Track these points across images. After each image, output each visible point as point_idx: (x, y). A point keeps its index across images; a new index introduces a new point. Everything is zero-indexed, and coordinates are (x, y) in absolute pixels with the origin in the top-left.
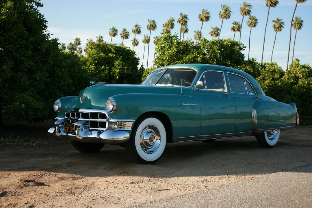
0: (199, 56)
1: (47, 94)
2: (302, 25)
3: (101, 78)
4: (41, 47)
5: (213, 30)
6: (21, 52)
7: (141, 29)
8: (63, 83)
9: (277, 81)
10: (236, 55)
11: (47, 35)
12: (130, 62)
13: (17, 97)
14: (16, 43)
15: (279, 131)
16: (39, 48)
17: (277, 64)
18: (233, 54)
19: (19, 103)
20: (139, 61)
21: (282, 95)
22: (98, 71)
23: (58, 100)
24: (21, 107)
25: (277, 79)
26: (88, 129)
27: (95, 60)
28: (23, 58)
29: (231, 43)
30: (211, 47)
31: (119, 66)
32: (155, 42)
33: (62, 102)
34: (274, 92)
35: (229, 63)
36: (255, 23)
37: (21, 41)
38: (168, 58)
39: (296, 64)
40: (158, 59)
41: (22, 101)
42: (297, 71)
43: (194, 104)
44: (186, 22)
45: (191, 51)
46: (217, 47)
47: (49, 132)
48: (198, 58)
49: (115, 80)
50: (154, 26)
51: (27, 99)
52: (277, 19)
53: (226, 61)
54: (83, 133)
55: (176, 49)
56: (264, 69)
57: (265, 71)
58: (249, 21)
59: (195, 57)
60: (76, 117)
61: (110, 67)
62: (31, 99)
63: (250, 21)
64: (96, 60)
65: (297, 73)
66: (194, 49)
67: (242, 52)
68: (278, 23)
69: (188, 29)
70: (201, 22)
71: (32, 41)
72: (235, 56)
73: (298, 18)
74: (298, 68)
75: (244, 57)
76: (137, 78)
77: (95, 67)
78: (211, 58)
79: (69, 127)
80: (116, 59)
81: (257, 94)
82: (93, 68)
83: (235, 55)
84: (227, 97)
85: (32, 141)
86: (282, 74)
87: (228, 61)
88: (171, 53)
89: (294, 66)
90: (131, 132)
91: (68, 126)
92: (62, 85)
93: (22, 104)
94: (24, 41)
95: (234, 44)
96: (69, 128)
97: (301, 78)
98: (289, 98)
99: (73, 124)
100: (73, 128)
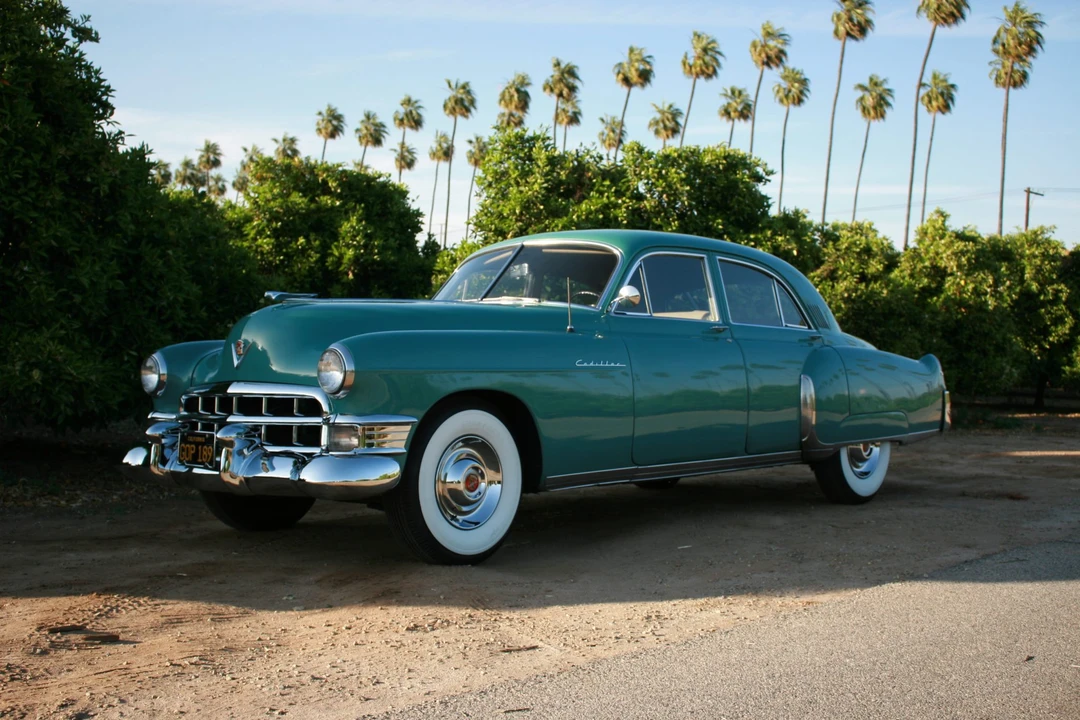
0: (620, 201)
1: (114, 334)
2: (952, 99)
3: (295, 280)
4: (94, 175)
5: (658, 116)
6: (26, 194)
7: (421, 111)
8: (168, 298)
9: (876, 282)
10: (744, 197)
11: (113, 135)
12: (391, 225)
13: (16, 346)
14: (10, 166)
15: (888, 447)
16: (89, 180)
17: (873, 227)
18: (732, 196)
19: (23, 366)
20: (420, 219)
21: (891, 329)
22: (285, 255)
23: (156, 356)
24: (30, 377)
25: (875, 278)
26: (259, 451)
27: (275, 217)
28: (34, 214)
29: (725, 158)
30: (660, 173)
31: (355, 236)
32: (471, 155)
33: (169, 361)
34: (868, 321)
35: (718, 224)
36: (801, 92)
37: (25, 156)
38: (517, 211)
39: (937, 226)
40: (486, 215)
41: (33, 360)
42: (940, 251)
43: (612, 365)
44: (572, 89)
45: (594, 185)
46: (679, 174)
47: (127, 464)
48: (618, 211)
49: (343, 284)
50: (467, 104)
51: (50, 352)
52: (871, 79)
53: (708, 220)
54: (243, 464)
55: (547, 181)
56: (834, 245)
57: (838, 250)
58: (779, 86)
59: (606, 207)
60: (220, 410)
61: (325, 241)
62: (61, 353)
63: (785, 85)
64: (277, 221)
65: (941, 258)
66: (604, 179)
67: (763, 189)
68: (874, 94)
69: (580, 113)
70: (625, 89)
71: (64, 157)
72: (739, 203)
73: (941, 77)
74: (943, 241)
75: (769, 206)
76: (416, 277)
77: (273, 241)
78: (660, 209)
79: (197, 444)
80: (345, 213)
81: (816, 328)
82: (266, 243)
83: (741, 199)
84: (717, 339)
85: (66, 492)
86: (892, 261)
87: (716, 218)
88: (530, 193)
89: (929, 235)
90: (404, 459)
91: (191, 443)
92: (164, 303)
93: (32, 370)
94: (37, 157)
95: (735, 163)
96: (197, 451)
97: (952, 274)
98: (914, 337)
99: (207, 433)
100: (209, 448)
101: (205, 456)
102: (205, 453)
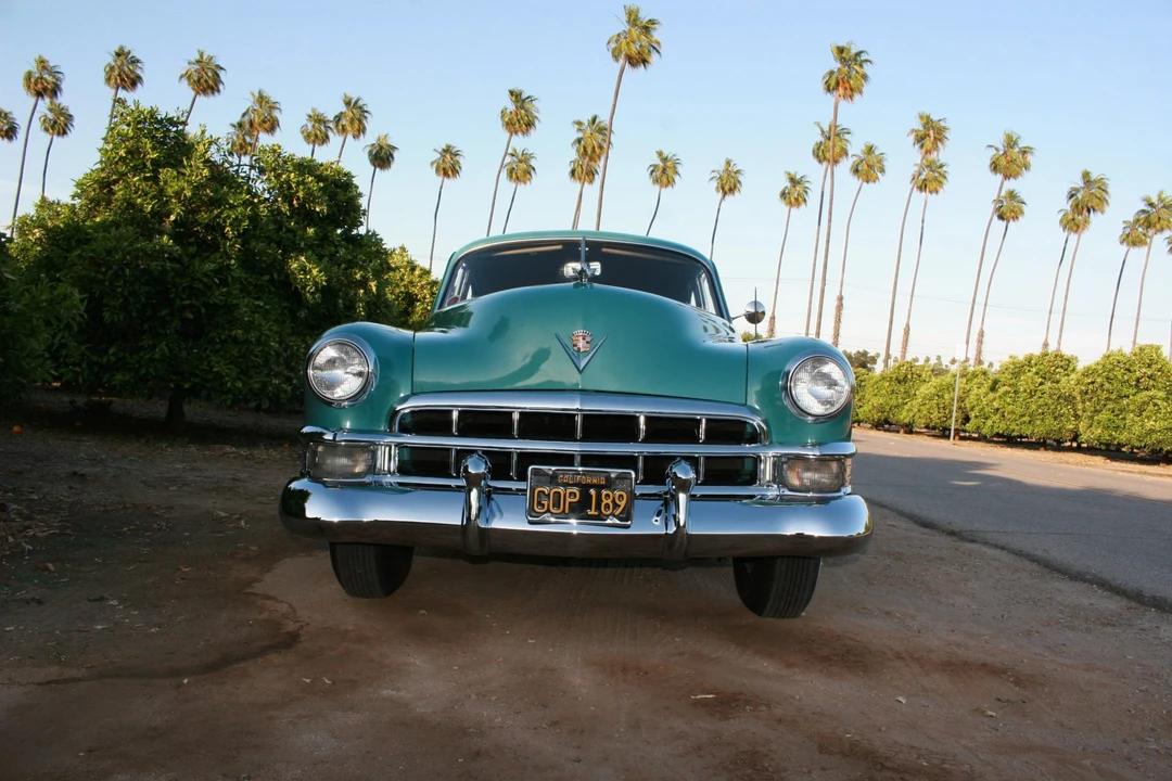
63: (51, 116)
91: (566, 485)
96: (586, 497)
99: (614, 472)
100: (617, 493)
101: (607, 506)
102: (609, 501)
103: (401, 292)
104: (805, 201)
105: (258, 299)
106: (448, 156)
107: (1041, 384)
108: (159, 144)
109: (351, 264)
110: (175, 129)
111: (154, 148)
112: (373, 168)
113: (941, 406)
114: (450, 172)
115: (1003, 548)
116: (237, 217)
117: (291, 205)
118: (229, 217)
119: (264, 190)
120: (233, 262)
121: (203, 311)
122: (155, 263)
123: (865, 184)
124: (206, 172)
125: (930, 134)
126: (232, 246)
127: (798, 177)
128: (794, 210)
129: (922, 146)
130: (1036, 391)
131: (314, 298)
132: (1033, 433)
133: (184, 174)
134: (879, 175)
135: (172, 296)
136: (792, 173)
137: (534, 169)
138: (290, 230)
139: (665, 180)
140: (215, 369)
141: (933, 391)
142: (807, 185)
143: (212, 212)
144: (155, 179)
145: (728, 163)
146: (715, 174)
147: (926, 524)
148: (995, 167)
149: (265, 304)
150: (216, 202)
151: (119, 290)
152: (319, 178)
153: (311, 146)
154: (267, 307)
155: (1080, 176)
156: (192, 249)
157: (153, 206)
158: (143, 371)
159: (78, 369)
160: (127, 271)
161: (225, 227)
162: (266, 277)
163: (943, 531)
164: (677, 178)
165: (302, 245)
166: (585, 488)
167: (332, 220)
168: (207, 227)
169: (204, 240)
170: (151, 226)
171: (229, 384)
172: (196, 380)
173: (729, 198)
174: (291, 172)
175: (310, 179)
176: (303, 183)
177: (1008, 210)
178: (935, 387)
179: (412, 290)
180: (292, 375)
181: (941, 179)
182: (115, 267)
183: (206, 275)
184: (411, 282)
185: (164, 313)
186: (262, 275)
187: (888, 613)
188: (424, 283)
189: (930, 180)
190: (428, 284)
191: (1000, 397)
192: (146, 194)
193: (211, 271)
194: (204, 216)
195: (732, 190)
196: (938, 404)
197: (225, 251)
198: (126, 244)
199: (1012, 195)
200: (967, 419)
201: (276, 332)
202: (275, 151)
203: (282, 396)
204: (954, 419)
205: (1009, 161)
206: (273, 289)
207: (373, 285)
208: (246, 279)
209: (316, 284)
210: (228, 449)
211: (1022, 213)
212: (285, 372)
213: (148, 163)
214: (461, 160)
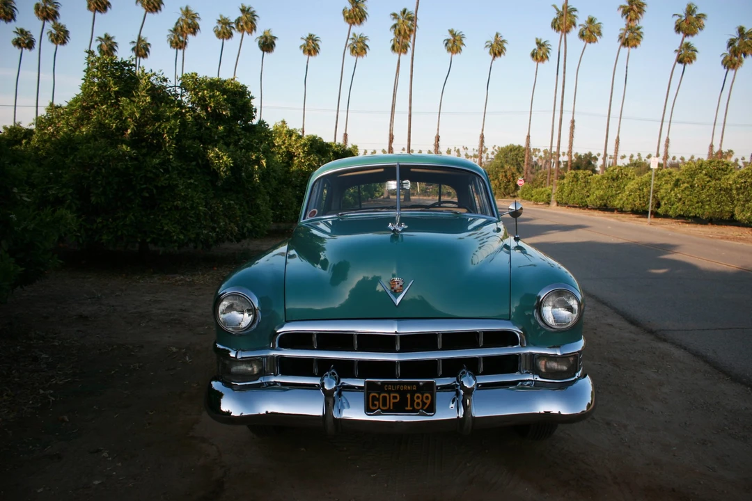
36: (65, 38)
52: (106, 36)
58: (51, 32)
63: (54, 32)
68: (107, 44)
73: (143, 39)
96: (403, 399)
99: (422, 381)
100: (426, 395)
101: (418, 404)
102: (419, 401)
103: (284, 152)
104: (547, 57)
105: (190, 178)
106: (311, 41)
107: (708, 182)
108: (118, 80)
109: (249, 148)
110: (127, 68)
111: (115, 84)
112: (262, 52)
113: (642, 196)
114: (312, 52)
115: (685, 349)
116: (171, 127)
117: (207, 111)
118: (166, 127)
119: (189, 101)
120: (171, 157)
121: (155, 191)
122: (120, 163)
123: (588, 44)
124: (148, 99)
125: (633, 9)
126: (170, 146)
127: (542, 42)
128: (540, 64)
129: (627, 18)
130: (705, 187)
131: (226, 175)
132: (703, 214)
133: (134, 102)
134: (598, 37)
135: (134, 183)
136: (539, 38)
137: (368, 47)
138: (207, 128)
139: (455, 48)
140: (165, 229)
141: (636, 186)
142: (549, 47)
143: (154, 125)
144: (116, 104)
145: (497, 35)
146: (487, 44)
147: (633, 322)
148: (678, 28)
149: (195, 181)
150: (158, 118)
151: (99, 182)
152: (224, 91)
153: (221, 40)
154: (196, 183)
155: (737, 30)
156: (144, 151)
157: (117, 124)
158: (120, 233)
159: (79, 234)
160: (103, 170)
161: (164, 134)
162: (194, 163)
163: (645, 330)
164: (463, 47)
165: (216, 138)
166: (403, 394)
167: (235, 118)
168: (152, 134)
169: (152, 144)
170: (116, 138)
171: (175, 238)
172: (155, 236)
173: (497, 59)
174: (204, 90)
175: (218, 93)
176: (213, 96)
177: (685, 56)
178: (637, 184)
179: (291, 149)
180: (216, 226)
181: (638, 37)
182: (95, 168)
183: (154, 167)
184: (290, 145)
185: (130, 194)
186: (192, 161)
187: (608, 424)
188: (298, 145)
189: (631, 39)
190: (301, 145)
191: (683, 191)
192: (111, 117)
193: (157, 164)
194: (149, 129)
195: (500, 53)
196: (639, 195)
197: (166, 150)
198: (101, 152)
199: (688, 46)
200: (658, 205)
201: (203, 199)
202: (193, 77)
203: (210, 240)
204: (650, 204)
205: (689, 24)
206: (199, 171)
207: (264, 162)
208: (180, 166)
209: (226, 165)
210: (178, 278)
211: (695, 58)
212: (211, 224)
213: (113, 94)
214: (319, 43)
